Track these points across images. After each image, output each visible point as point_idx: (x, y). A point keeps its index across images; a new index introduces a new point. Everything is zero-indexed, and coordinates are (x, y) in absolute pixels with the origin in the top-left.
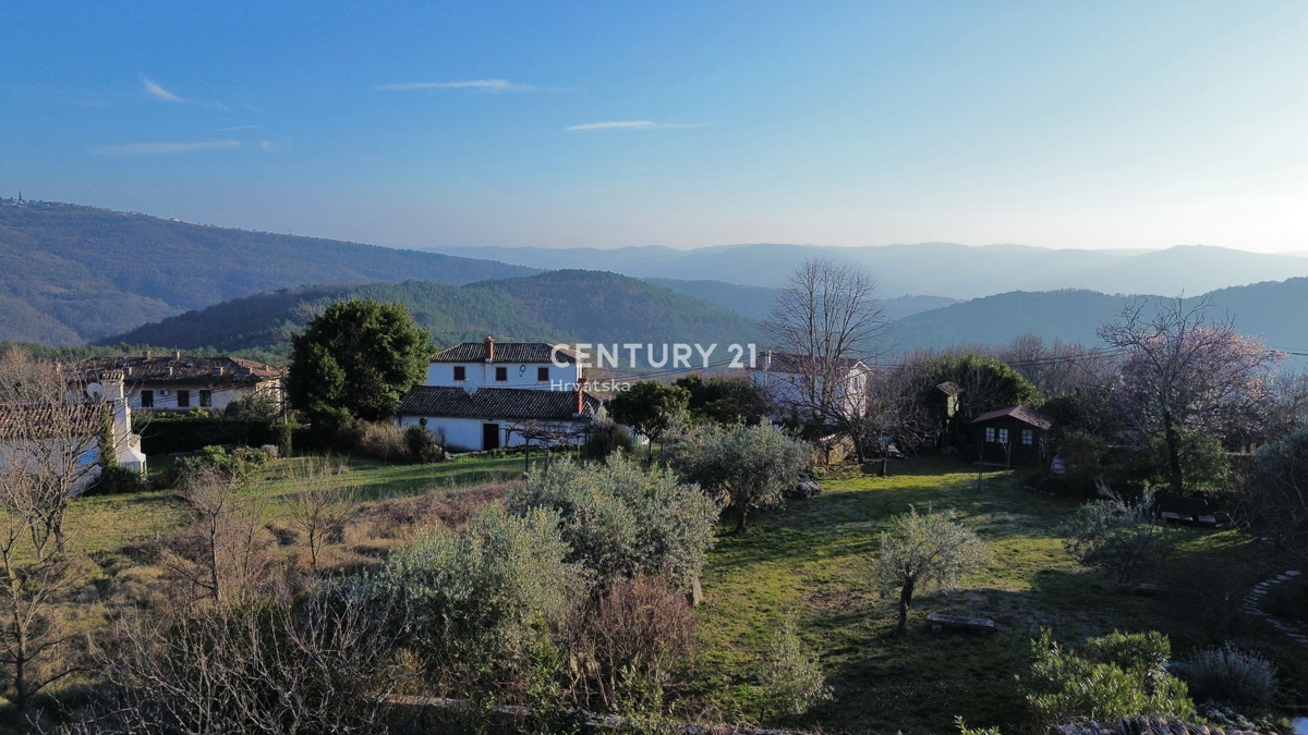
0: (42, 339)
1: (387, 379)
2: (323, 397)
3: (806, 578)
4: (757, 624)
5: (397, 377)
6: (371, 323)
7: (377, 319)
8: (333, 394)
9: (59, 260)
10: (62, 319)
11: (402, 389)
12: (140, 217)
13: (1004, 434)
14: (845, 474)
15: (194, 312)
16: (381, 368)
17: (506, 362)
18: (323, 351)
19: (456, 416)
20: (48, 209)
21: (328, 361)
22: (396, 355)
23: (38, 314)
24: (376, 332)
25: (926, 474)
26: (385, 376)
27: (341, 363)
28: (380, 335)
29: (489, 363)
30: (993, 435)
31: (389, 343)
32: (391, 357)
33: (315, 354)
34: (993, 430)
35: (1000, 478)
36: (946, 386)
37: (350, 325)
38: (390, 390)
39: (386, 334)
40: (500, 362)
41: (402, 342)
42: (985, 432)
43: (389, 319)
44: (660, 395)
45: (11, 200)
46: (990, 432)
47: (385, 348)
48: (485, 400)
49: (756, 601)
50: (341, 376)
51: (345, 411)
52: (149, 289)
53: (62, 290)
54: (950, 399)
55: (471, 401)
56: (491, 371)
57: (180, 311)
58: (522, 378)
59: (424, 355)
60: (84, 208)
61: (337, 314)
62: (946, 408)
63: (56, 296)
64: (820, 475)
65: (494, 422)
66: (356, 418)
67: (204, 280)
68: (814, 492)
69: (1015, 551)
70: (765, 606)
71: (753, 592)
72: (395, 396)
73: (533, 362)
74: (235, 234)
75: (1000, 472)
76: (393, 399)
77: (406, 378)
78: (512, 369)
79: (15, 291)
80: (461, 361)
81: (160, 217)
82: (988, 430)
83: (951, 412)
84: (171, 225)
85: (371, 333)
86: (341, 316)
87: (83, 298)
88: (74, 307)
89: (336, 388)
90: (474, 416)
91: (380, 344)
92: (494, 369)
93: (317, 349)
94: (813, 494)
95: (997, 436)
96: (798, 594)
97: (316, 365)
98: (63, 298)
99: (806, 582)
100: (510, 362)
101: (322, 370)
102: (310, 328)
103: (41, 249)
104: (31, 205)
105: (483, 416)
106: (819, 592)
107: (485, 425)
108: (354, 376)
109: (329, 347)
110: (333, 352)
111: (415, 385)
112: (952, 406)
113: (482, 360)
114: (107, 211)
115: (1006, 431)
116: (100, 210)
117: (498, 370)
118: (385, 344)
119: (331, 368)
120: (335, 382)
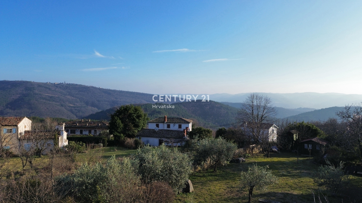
0: (67, 118)
1: (134, 126)
2: (117, 131)
3: (228, 186)
4: (206, 199)
5: (137, 126)
6: (131, 111)
7: (133, 110)
8: (119, 130)
9: (73, 98)
10: (72, 112)
11: (138, 129)
12: (92, 87)
13: (310, 146)
14: (256, 156)
15: (103, 111)
16: (133, 123)
17: (170, 123)
18: (118, 119)
19: (152, 137)
20: (71, 85)
21: (119, 121)
22: (137, 120)
23: (67, 111)
24: (132, 114)
25: (283, 157)
26: (133, 126)
27: (122, 122)
28: (133, 114)
29: (165, 123)
30: (307, 146)
31: (135, 117)
32: (136, 120)
33: (115, 119)
34: (307, 145)
35: (307, 160)
36: (293, 131)
37: (125, 112)
38: (135, 129)
39: (135, 114)
40: (168, 123)
41: (139, 117)
42: (304, 145)
43: (136, 110)
44: (202, 131)
45: (63, 83)
46: (306, 145)
47: (134, 118)
48: (160, 133)
49: (209, 192)
50: (122, 125)
51: (122, 135)
52: (93, 105)
53: (73, 105)
54: (294, 135)
55: (156, 133)
56: (166, 126)
57: (100, 111)
58: (174, 127)
59: (145, 120)
60: (79, 85)
61: (122, 109)
62: (293, 138)
63: (71, 107)
64: (248, 156)
65: (162, 139)
66: (125, 137)
67: (106, 103)
68: (243, 161)
69: (302, 182)
70: (211, 194)
71: (210, 189)
72: (136, 131)
73: (177, 123)
74: (114, 91)
75: (308, 158)
76: (135, 132)
77: (139, 126)
78: (172, 125)
79: (62, 106)
80: (158, 122)
81: (97, 87)
82: (305, 144)
83: (295, 139)
84: (99, 89)
85: (131, 114)
86: (123, 110)
87: (78, 107)
88: (76, 110)
89: (120, 128)
90: (157, 137)
91: (133, 117)
92: (167, 125)
93: (116, 118)
94: (243, 162)
95: (308, 147)
96: (224, 191)
97: (115, 122)
98: (73, 107)
99: (228, 187)
100: (171, 123)
101: (117, 123)
102: (115, 112)
103: (69, 95)
104: (67, 84)
105: (159, 137)
106: (230, 190)
107: (159, 140)
108: (126, 126)
109: (120, 118)
110: (120, 119)
111: (142, 128)
112: (295, 137)
113: (163, 122)
114: (85, 85)
115: (311, 145)
116: (83, 85)
117: (168, 125)
118: (134, 117)
119: (119, 123)
120: (120, 127)
